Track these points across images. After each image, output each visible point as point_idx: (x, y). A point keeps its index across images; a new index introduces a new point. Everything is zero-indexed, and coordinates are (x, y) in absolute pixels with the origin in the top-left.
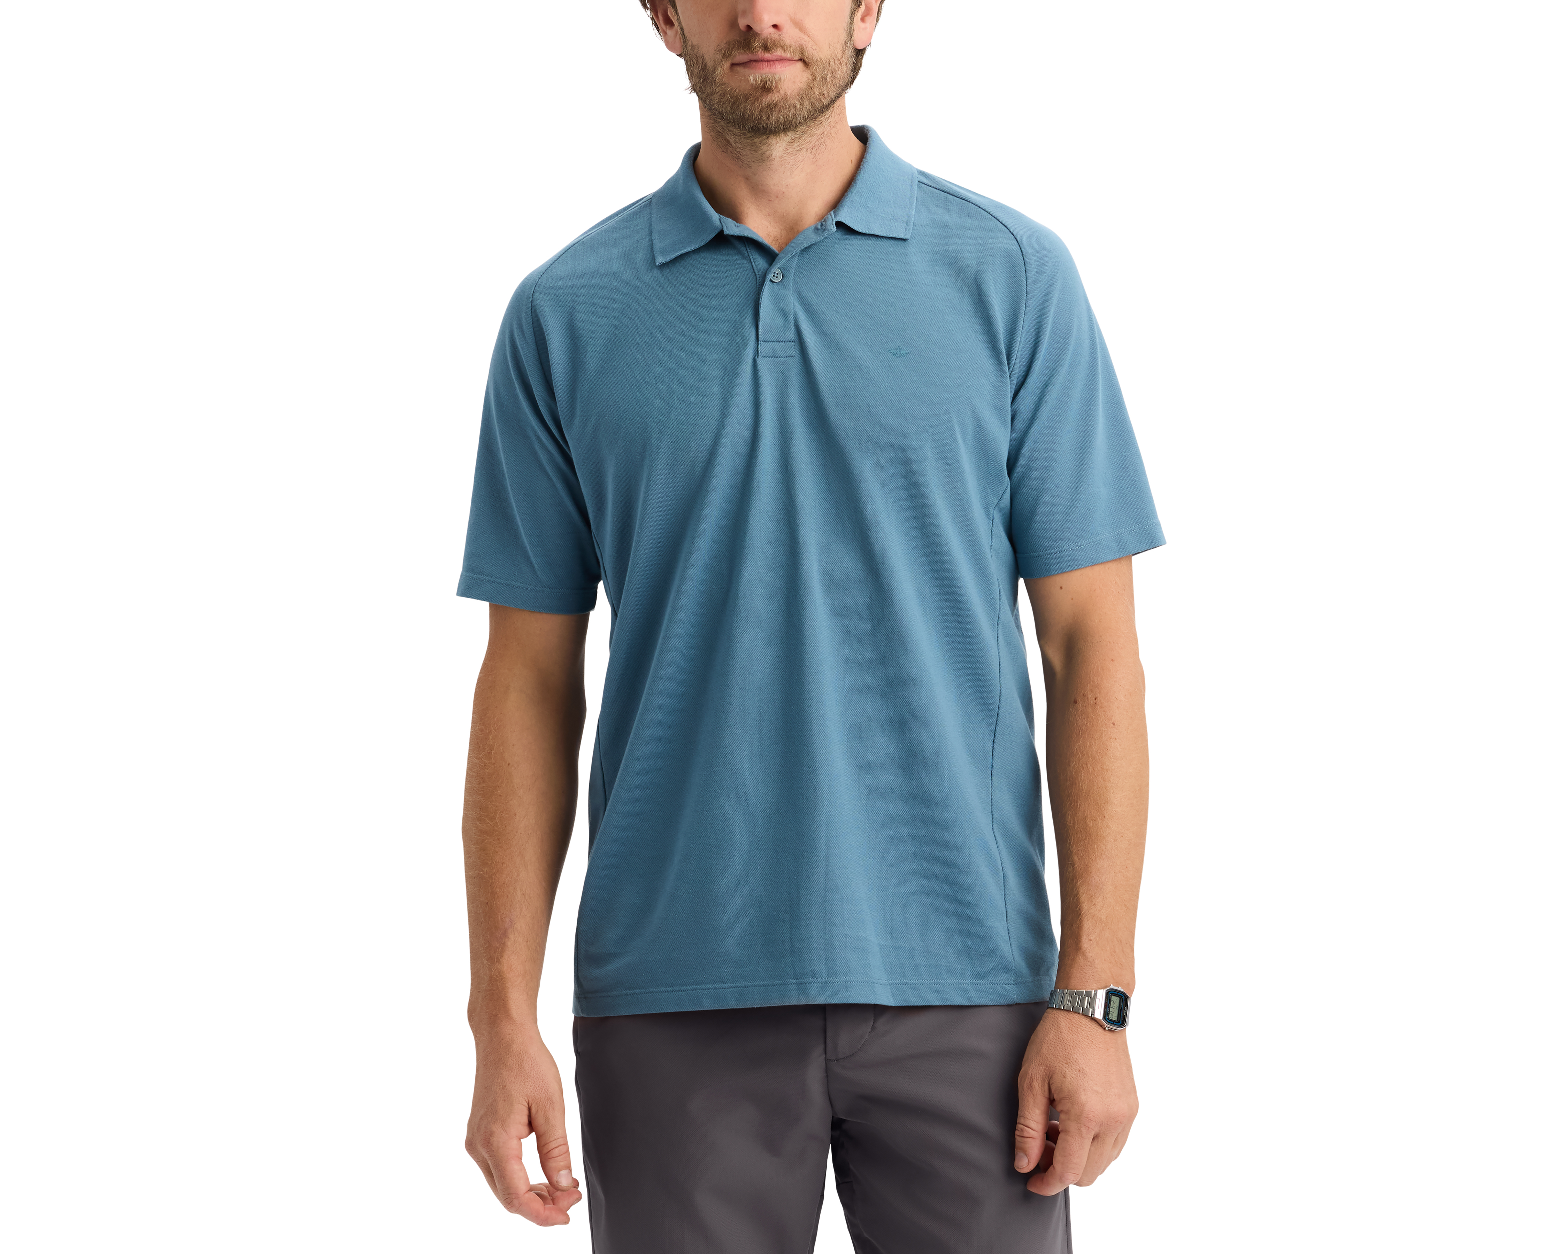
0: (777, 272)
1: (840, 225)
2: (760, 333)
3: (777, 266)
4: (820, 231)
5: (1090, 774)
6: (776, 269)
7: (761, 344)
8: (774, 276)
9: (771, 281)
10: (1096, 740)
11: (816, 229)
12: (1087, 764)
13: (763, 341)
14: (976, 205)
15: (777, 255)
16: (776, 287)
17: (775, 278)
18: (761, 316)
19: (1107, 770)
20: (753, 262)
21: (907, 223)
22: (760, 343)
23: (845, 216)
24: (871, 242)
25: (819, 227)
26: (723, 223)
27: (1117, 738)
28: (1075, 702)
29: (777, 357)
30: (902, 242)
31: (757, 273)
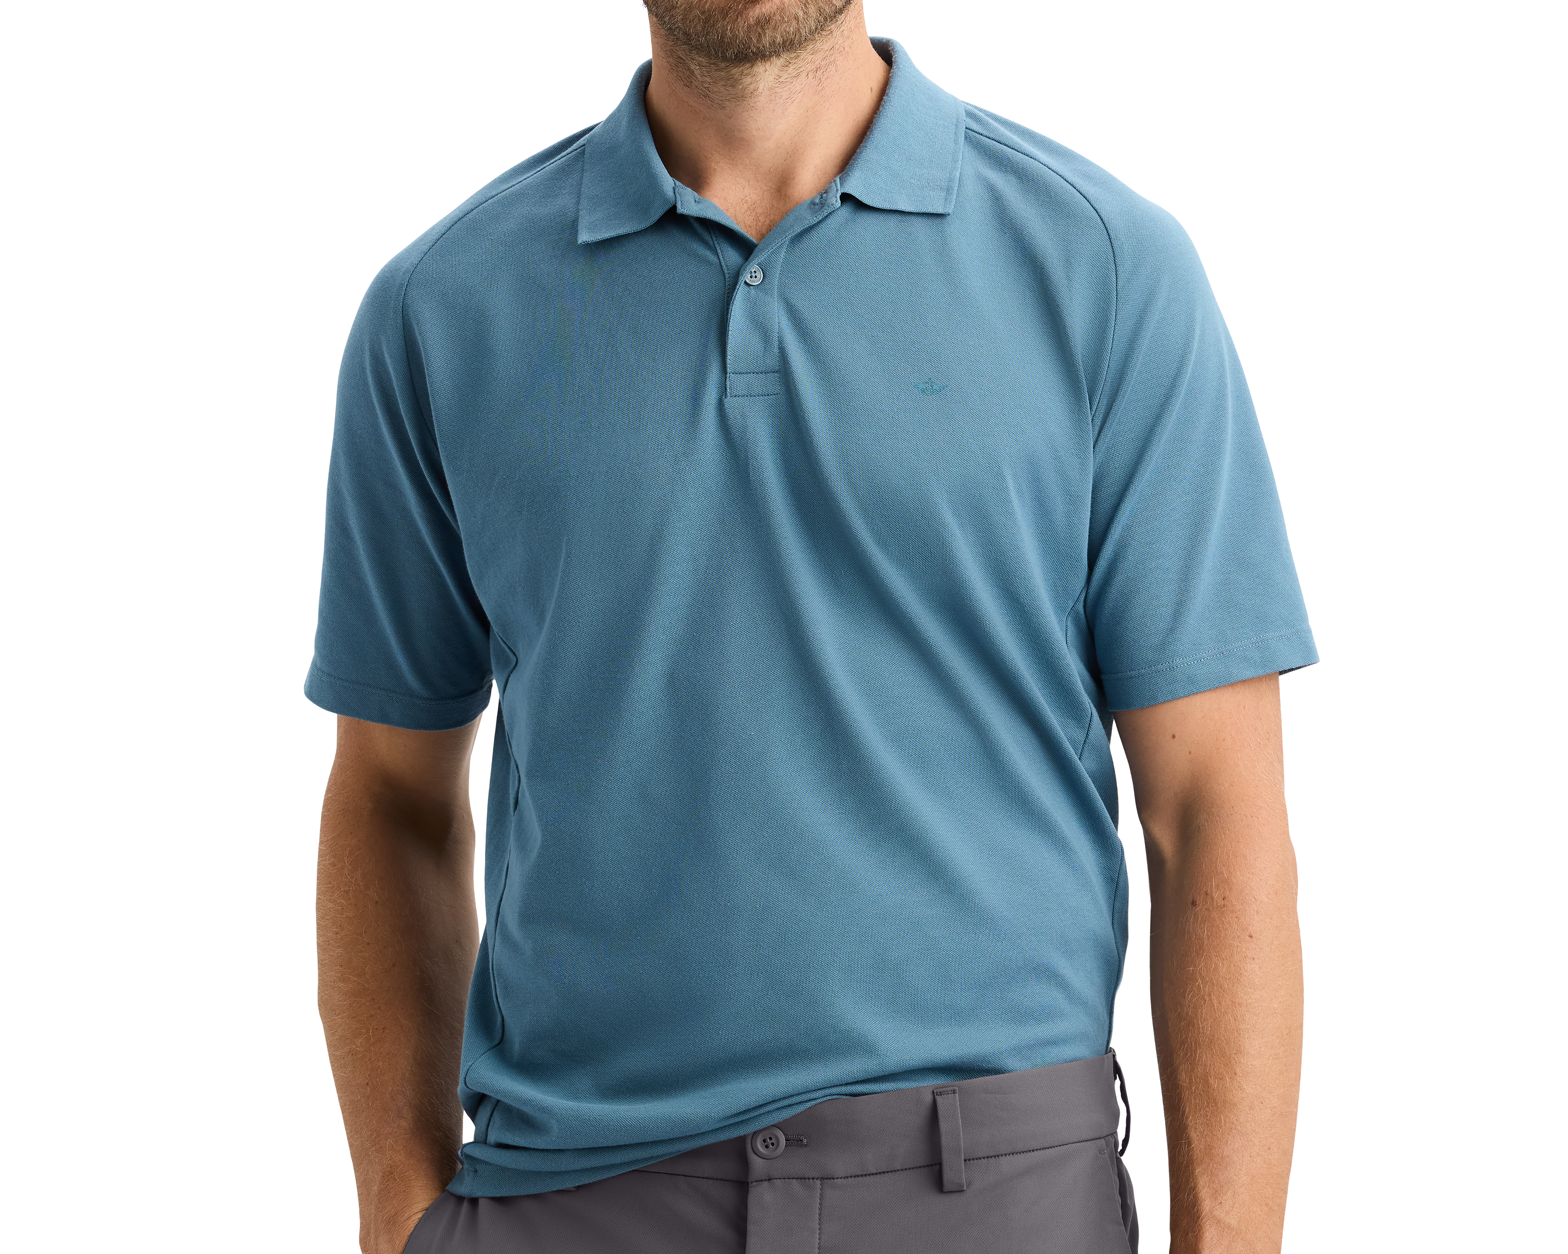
0: (753, 271)
1: (846, 198)
2: (728, 362)
3: (756, 262)
4: (817, 207)
6: (754, 266)
7: (731, 376)
8: (751, 277)
9: (746, 283)
10: (1223, 959)
11: (813, 203)
12: (1210, 995)
13: (733, 373)
14: (1046, 166)
15: (755, 246)
16: (753, 292)
17: (754, 279)
18: (730, 337)
20: (720, 254)
21: (946, 191)
22: (728, 375)
23: (855, 186)
24: (893, 221)
25: (817, 201)
26: (677, 195)
27: (1255, 956)
28: (1194, 903)
29: (755, 396)
30: (937, 221)
31: (726, 271)
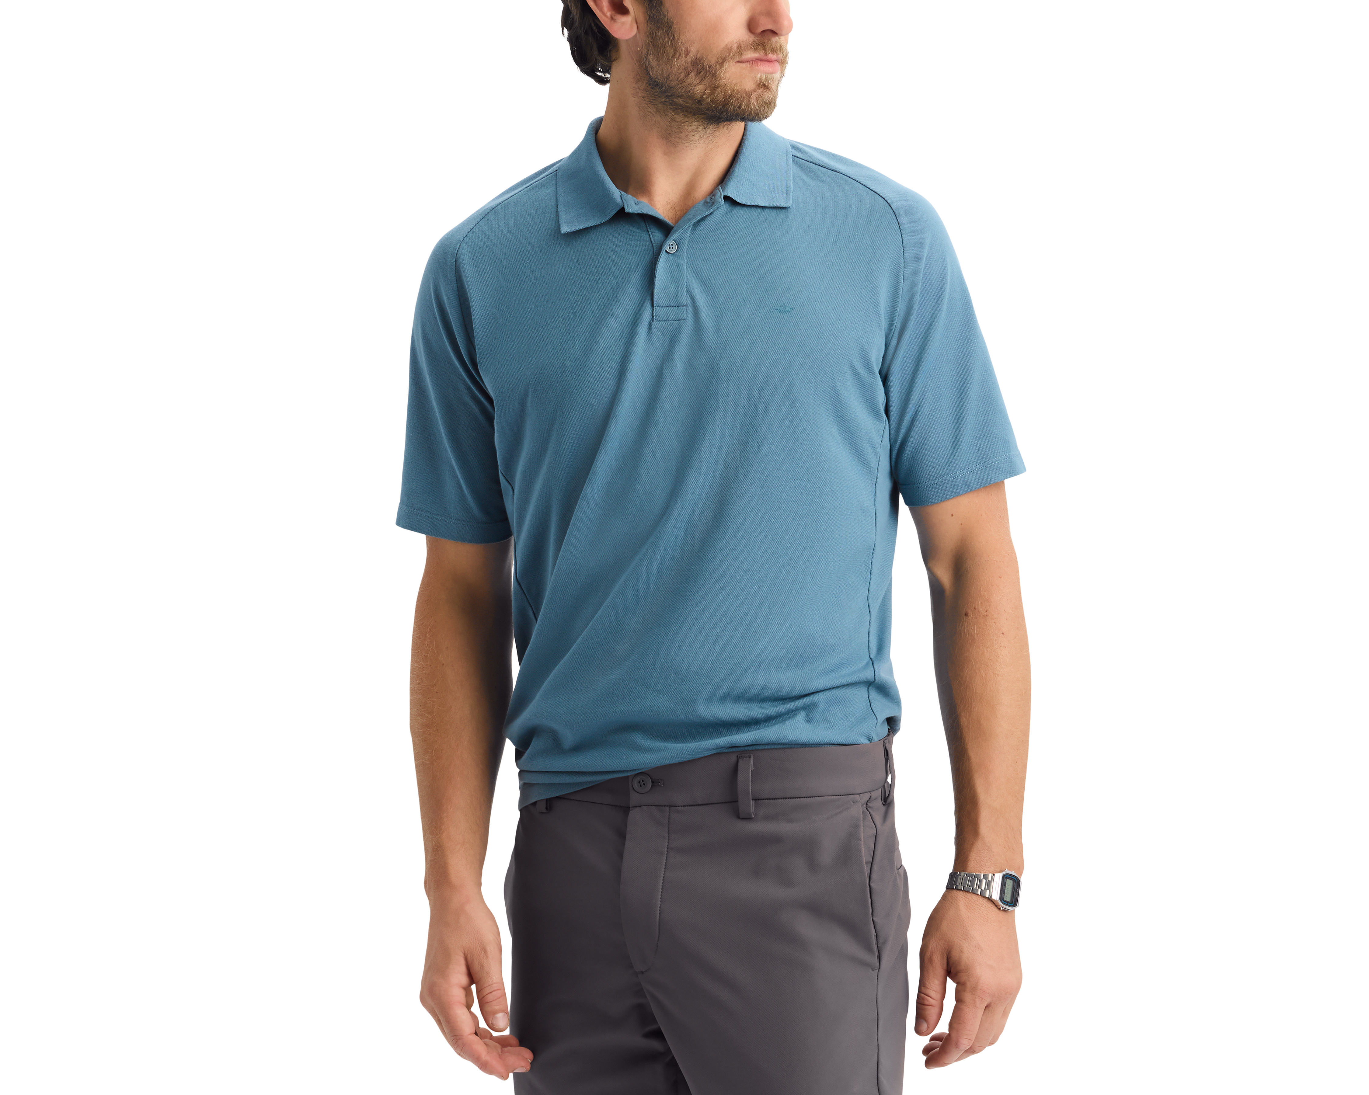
0: (671, 244)
1: (727, 198)
2: (655, 299)
3: (673, 238)
4: (709, 205)
5: (983, 678)
6: (671, 241)
7: (656, 309)
8: (670, 248)
9: (666, 251)
10: (987, 648)
11: (706, 202)
12: (979, 670)
13: (658, 307)
14: (846, 176)
15: (672, 228)
16: (671, 257)
17: (671, 249)
18: (656, 284)
19: (998, 675)
20: (651, 234)
21: (787, 193)
22: (654, 308)
23: (731, 191)
24: (755, 212)
25: (708, 200)
26: (624, 200)
27: (1005, 646)
28: (966, 614)
29: (671, 321)
30: (783, 211)
31: (654, 245)
